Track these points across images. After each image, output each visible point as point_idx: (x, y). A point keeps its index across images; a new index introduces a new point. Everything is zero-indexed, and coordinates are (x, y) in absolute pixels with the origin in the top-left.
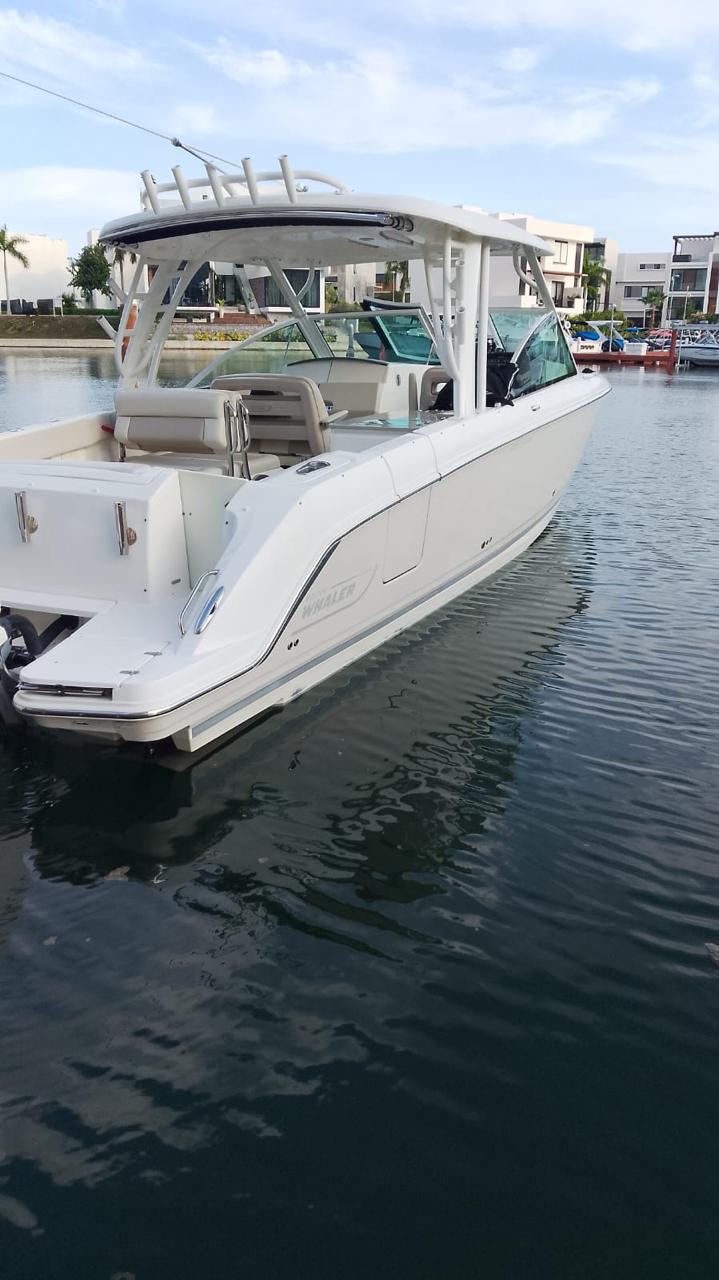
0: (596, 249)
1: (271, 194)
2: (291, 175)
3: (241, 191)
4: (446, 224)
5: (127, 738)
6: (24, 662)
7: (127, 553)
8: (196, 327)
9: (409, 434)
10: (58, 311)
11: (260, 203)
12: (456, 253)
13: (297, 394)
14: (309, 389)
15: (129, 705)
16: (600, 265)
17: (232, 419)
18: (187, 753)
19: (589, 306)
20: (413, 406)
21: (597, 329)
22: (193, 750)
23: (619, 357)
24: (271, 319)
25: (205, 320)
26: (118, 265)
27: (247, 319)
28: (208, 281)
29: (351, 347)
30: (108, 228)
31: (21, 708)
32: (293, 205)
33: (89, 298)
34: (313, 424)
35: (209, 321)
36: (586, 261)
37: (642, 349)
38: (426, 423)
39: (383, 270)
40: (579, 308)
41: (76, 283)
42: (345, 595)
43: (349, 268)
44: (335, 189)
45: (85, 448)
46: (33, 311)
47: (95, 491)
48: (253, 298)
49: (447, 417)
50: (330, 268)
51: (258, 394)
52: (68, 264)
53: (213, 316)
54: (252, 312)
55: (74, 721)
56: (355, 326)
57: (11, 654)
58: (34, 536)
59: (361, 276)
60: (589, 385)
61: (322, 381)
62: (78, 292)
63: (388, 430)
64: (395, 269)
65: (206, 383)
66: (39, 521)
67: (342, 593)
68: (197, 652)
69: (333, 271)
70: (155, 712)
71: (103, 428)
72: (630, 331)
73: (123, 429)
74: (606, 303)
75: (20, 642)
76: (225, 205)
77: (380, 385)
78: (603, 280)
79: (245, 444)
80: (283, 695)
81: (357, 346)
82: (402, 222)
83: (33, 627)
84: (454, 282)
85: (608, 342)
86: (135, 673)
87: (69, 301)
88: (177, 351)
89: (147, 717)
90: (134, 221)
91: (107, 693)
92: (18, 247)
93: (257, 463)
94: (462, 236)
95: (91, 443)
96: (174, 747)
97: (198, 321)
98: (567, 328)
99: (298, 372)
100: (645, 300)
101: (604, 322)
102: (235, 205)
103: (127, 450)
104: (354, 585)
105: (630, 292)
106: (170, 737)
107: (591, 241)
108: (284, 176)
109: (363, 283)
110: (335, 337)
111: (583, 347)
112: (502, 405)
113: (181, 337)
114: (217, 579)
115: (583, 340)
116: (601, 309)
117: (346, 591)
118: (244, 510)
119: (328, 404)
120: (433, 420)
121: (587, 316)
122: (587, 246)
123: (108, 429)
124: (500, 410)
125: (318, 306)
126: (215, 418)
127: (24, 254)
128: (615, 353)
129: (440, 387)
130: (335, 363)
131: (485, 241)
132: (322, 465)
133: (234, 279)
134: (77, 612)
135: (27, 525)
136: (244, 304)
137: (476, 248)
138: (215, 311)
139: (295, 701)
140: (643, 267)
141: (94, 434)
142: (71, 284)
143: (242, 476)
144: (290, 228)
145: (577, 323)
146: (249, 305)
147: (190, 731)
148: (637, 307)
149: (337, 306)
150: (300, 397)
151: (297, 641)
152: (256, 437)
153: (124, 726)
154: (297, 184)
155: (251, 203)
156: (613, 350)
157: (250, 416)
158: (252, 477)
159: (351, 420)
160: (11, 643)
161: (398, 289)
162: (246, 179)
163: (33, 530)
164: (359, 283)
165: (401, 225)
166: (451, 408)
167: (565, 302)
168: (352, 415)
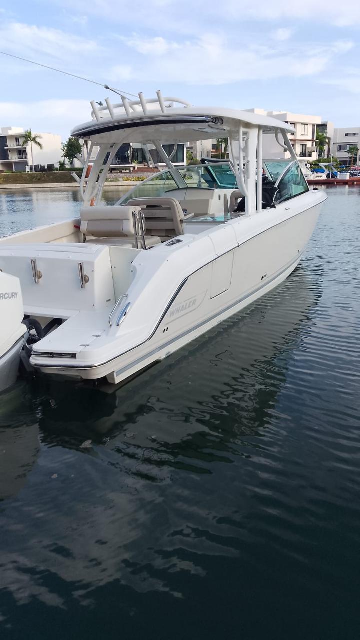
0: (323, 127)
1: (153, 109)
2: (162, 99)
3: (139, 109)
4: (240, 120)
5: (84, 378)
6: (35, 341)
7: (84, 287)
8: (123, 175)
9: (223, 225)
10: (57, 170)
11: (148, 114)
12: (245, 134)
13: (168, 207)
14: (175, 204)
15: (84, 362)
16: (325, 135)
17: (136, 220)
18: (113, 385)
19: (320, 155)
20: (226, 210)
21: (324, 167)
22: (116, 383)
23: (336, 181)
24: (160, 169)
25: (128, 171)
26: (85, 146)
27: (148, 170)
28: (129, 152)
29: (200, 181)
30: (76, 129)
31: (33, 364)
32: (163, 114)
33: (72, 163)
34: (177, 221)
35: (130, 171)
36: (317, 133)
37: (347, 177)
38: (231, 219)
39: (215, 143)
40: (315, 157)
41: (65, 156)
42: (191, 305)
43: (198, 142)
44: (184, 106)
45: (66, 237)
46: (45, 170)
47: (69, 258)
48: (151, 159)
49: (242, 215)
50: (189, 143)
51: (150, 207)
52: (61, 147)
53: (131, 169)
54: (151, 166)
55: (58, 370)
56: (202, 171)
57: (29, 338)
58: (40, 280)
59: (204, 146)
60: (316, 196)
61: (182, 199)
62: (66, 160)
63: (215, 222)
64: (221, 142)
65: (126, 202)
66: (43, 273)
67: (190, 304)
68: (118, 334)
69: (190, 144)
70: (97, 365)
71: (75, 227)
72: (340, 168)
73: (84, 227)
74: (329, 154)
75: (33, 332)
76: (131, 116)
77: (210, 200)
78: (327, 143)
79: (143, 232)
80: (161, 355)
81: (203, 181)
82: (218, 120)
83: (39, 324)
84: (244, 148)
85: (330, 173)
86: (88, 346)
87: (62, 165)
88: (114, 187)
89: (93, 367)
90: (88, 126)
91: (73, 356)
92: (38, 140)
93: (149, 241)
94: (248, 125)
95: (68, 234)
96: (107, 381)
97: (124, 171)
98: (309, 167)
99: (169, 196)
100: (349, 152)
101: (327, 164)
102: (135, 116)
103: (86, 237)
104: (195, 300)
105: (341, 148)
106: (105, 377)
107: (320, 123)
108: (159, 100)
109: (205, 149)
110: (192, 177)
111: (317, 177)
112: (271, 208)
113: (116, 180)
114: (127, 299)
115: (317, 173)
116: (326, 157)
117: (191, 304)
118: (140, 265)
119: (185, 211)
120: (236, 217)
121: (319, 161)
122: (318, 126)
123: (77, 227)
124: (270, 211)
125: (183, 162)
126: (128, 220)
127: (40, 143)
128: (334, 179)
129: (239, 200)
130: (188, 191)
131: (260, 127)
132: (179, 241)
133: (142, 150)
134: (61, 316)
135: (37, 275)
136: (147, 162)
137: (256, 131)
138: (133, 167)
139: (166, 358)
140: (347, 135)
141: (71, 230)
142: (63, 156)
143: (142, 248)
144: (163, 125)
145: (314, 165)
146: (149, 163)
147: (115, 374)
148: (344, 155)
149: (192, 162)
150: (170, 208)
151: (168, 328)
152: (148, 228)
153: (82, 372)
154: (166, 104)
155: (143, 114)
156: (332, 177)
157: (145, 218)
158: (147, 248)
159: (195, 218)
160: (29, 332)
161: (223, 152)
162: (141, 103)
163: (40, 277)
164: (203, 149)
165: (217, 121)
166: (244, 211)
167: (307, 154)
168: (196, 216)
